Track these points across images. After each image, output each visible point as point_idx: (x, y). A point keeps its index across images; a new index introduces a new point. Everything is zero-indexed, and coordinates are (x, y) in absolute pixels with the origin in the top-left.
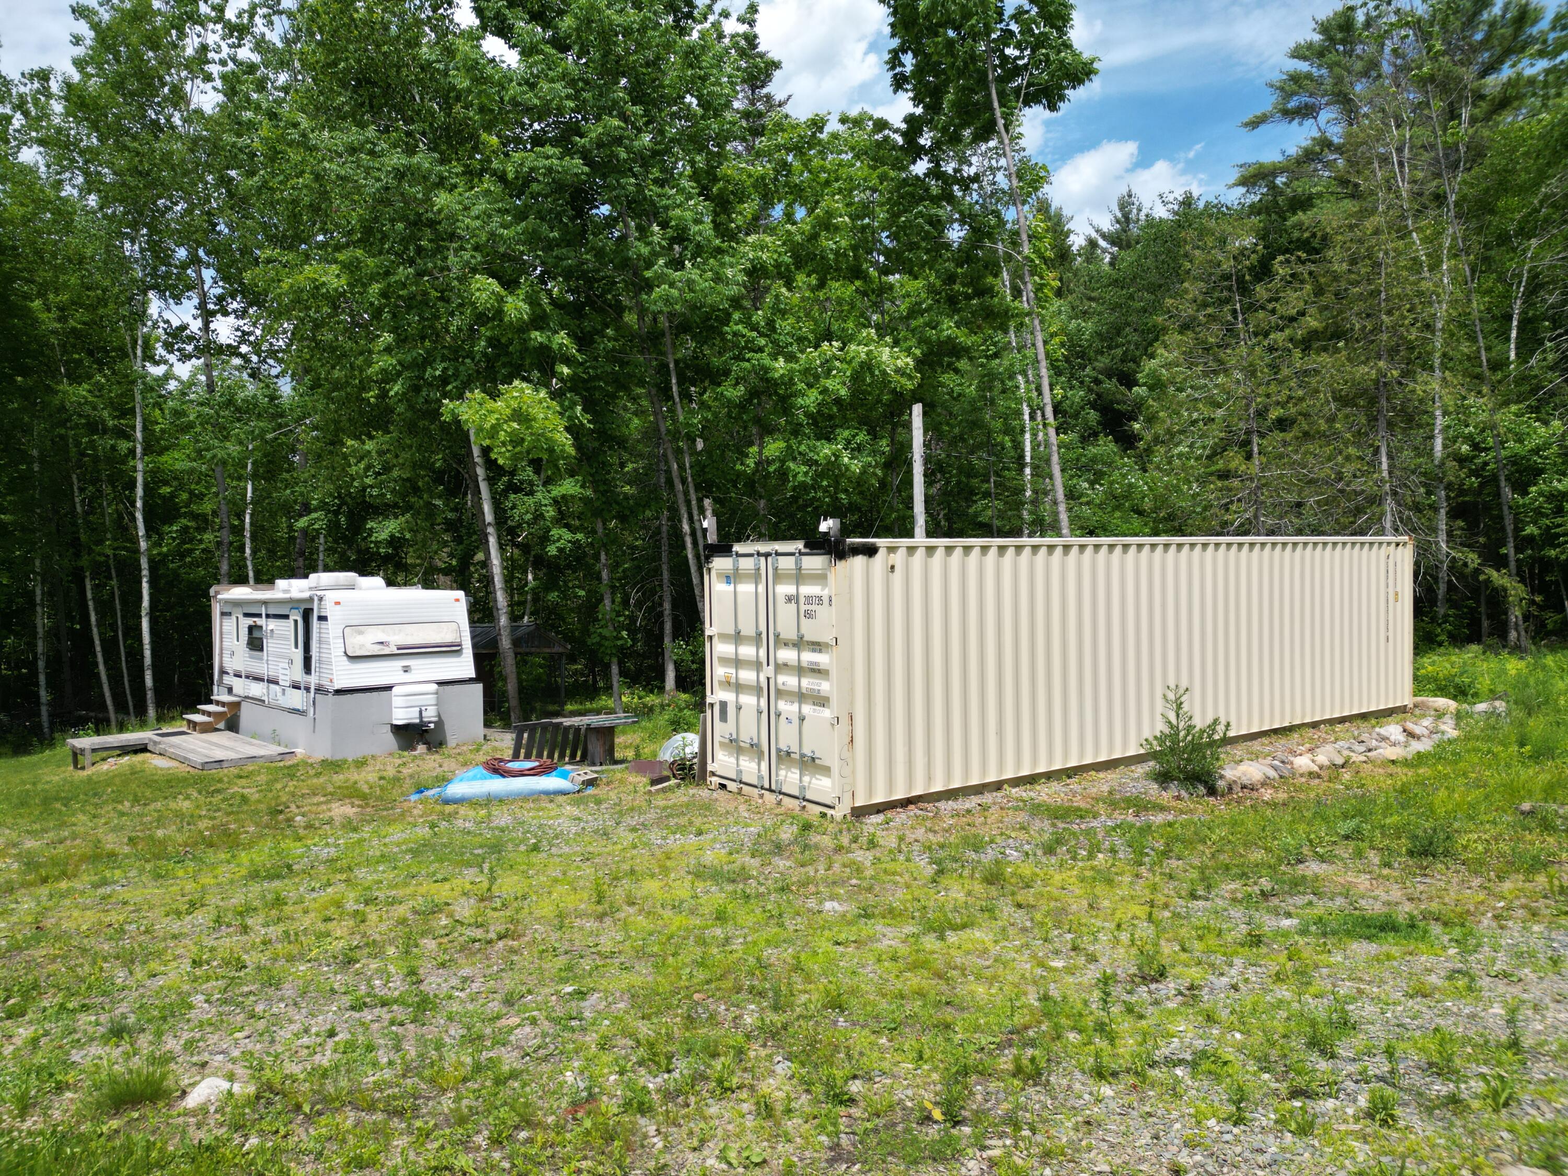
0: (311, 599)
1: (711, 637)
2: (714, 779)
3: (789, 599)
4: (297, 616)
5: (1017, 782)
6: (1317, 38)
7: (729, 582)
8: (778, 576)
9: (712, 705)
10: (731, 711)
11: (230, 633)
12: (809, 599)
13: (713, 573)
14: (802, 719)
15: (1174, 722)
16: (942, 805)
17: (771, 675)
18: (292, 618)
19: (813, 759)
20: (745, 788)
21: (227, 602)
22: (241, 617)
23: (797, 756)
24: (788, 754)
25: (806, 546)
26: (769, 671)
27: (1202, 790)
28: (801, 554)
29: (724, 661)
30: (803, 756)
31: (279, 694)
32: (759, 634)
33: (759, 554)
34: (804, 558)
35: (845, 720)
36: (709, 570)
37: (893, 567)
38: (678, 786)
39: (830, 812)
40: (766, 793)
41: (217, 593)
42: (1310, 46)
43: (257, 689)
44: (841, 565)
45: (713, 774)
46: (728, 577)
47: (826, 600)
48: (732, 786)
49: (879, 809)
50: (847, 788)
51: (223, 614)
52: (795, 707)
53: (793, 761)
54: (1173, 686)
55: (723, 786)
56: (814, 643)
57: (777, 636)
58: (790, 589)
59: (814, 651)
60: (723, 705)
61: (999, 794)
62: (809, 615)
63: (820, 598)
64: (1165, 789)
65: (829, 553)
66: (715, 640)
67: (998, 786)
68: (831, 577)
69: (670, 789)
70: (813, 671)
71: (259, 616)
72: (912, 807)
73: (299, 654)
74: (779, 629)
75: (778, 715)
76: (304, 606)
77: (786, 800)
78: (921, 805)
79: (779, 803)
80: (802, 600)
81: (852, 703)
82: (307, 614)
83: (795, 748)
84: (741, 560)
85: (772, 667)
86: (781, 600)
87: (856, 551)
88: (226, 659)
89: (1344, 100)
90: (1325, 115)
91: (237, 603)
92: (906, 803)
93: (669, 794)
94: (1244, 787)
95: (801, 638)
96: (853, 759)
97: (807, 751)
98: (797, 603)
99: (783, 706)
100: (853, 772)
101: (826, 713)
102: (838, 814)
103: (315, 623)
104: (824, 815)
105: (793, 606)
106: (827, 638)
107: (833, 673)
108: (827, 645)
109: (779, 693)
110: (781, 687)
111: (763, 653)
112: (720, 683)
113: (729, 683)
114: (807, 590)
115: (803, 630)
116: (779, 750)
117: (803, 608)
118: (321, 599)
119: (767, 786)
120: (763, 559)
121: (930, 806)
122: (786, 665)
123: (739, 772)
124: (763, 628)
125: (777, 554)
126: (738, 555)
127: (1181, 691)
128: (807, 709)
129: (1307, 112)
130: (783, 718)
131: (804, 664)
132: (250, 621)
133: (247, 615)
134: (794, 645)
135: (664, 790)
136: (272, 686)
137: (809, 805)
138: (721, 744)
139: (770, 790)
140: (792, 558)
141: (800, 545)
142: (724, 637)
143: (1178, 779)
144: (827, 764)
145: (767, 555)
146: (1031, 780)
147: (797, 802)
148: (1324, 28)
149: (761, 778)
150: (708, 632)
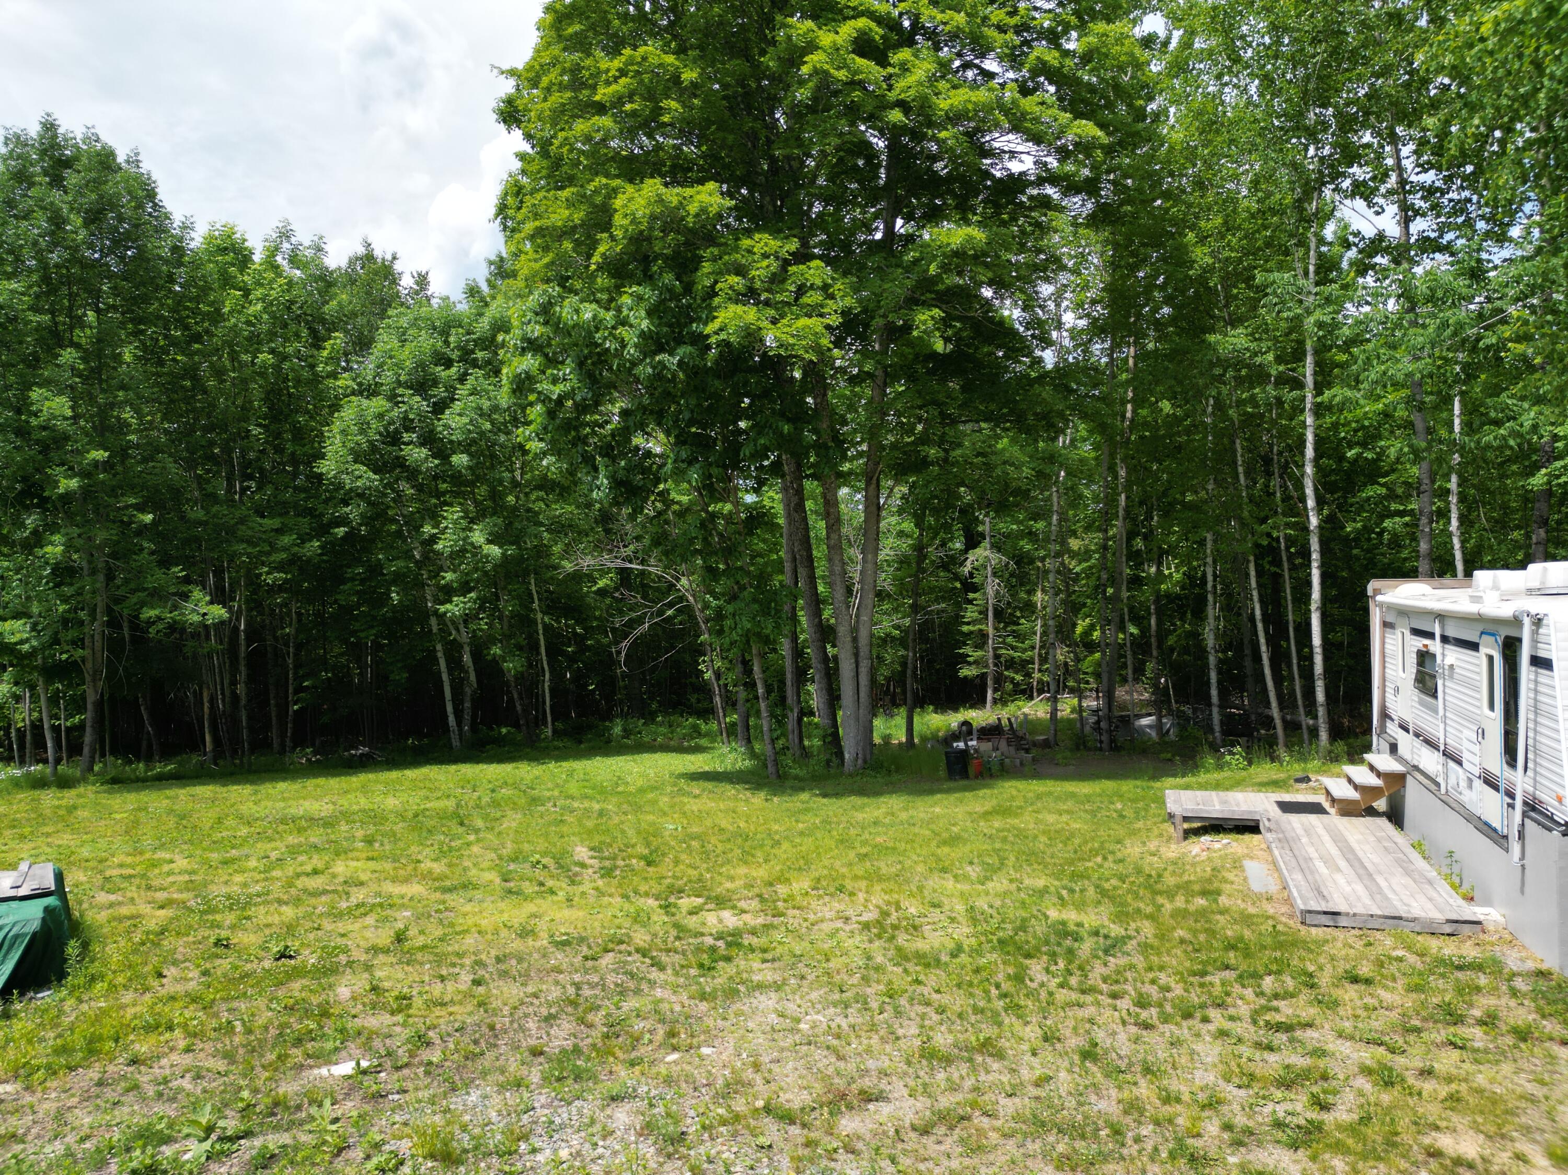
0: (1516, 621)
4: (1491, 649)
11: (1394, 657)
18: (1484, 650)
21: (1390, 607)
22: (1407, 633)
31: (1463, 784)
41: (1377, 592)
43: (1430, 761)
51: (1386, 625)
71: (1431, 636)
73: (1494, 721)
76: (1505, 632)
82: (1511, 647)
88: (1389, 696)
91: (1404, 612)
103: (1525, 670)
118: (1538, 622)
132: (1420, 643)
133: (1417, 632)
136: (1452, 764)
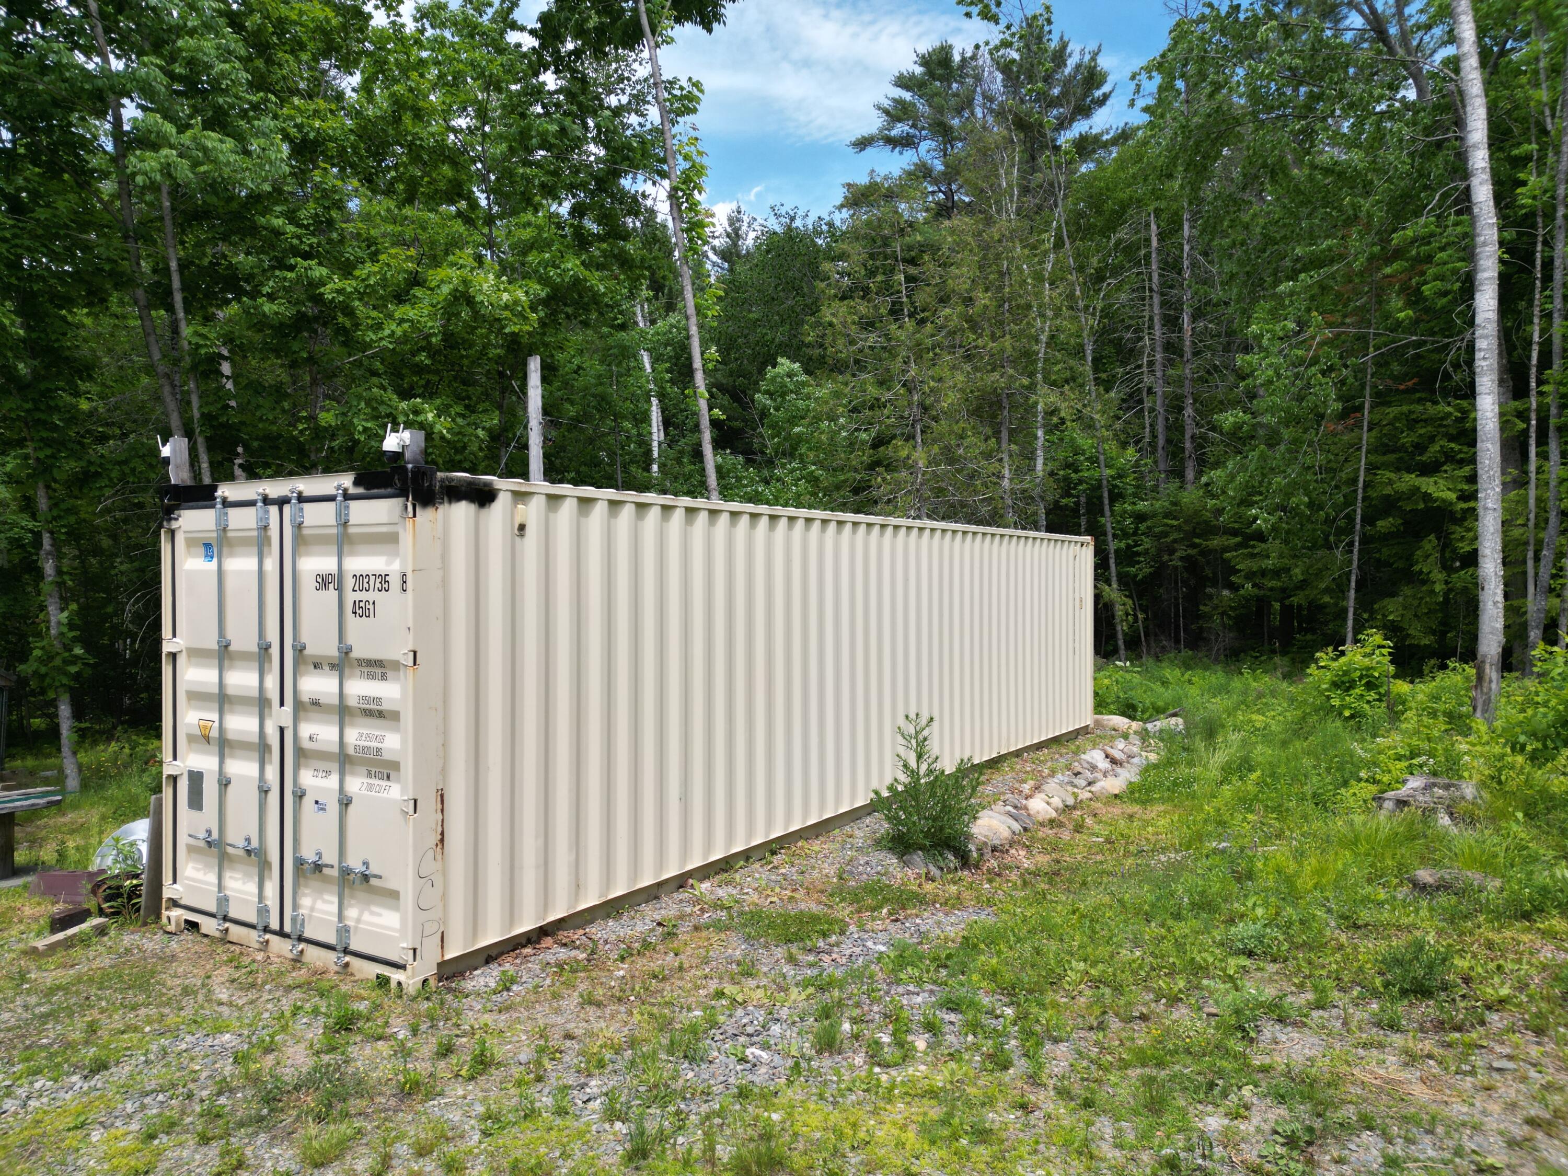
1: (173, 656)
2: (175, 913)
3: (324, 582)
5: (706, 872)
6: (919, 70)
7: (209, 556)
8: (302, 540)
9: (174, 779)
10: (210, 789)
12: (361, 580)
13: (180, 538)
14: (345, 802)
15: (913, 764)
16: (597, 931)
17: (288, 722)
19: (366, 878)
20: (234, 929)
23: (335, 873)
24: (318, 867)
25: (356, 483)
26: (283, 715)
27: (952, 860)
28: (347, 497)
29: (198, 697)
30: (345, 872)
32: (265, 648)
33: (266, 500)
34: (353, 505)
35: (429, 804)
36: (172, 533)
37: (522, 528)
38: (101, 931)
39: (396, 976)
40: (274, 940)
42: (912, 76)
44: (426, 515)
45: (174, 903)
46: (208, 546)
47: (395, 582)
48: (209, 926)
49: (490, 955)
50: (431, 928)
52: (333, 782)
53: (327, 880)
54: (912, 716)
55: (193, 926)
56: (370, 663)
57: (300, 650)
58: (326, 563)
59: (371, 677)
60: (196, 778)
61: (683, 895)
62: (362, 610)
63: (384, 580)
64: (906, 864)
65: (402, 493)
66: (181, 661)
67: (681, 882)
68: (406, 538)
69: (83, 941)
70: (368, 713)
72: (548, 941)
74: (305, 638)
75: (300, 796)
77: (313, 954)
78: (562, 935)
79: (297, 960)
80: (349, 583)
81: (444, 771)
83: (330, 857)
84: (232, 512)
85: (288, 708)
86: (308, 584)
87: (455, 493)
89: (943, 132)
90: (924, 146)
92: (534, 938)
93: (77, 952)
94: (994, 849)
95: (346, 652)
96: (445, 873)
97: (354, 862)
98: (340, 589)
99: (308, 778)
100: (444, 897)
101: (395, 792)
102: (409, 980)
104: (383, 982)
105: (331, 594)
106: (399, 652)
107: (408, 718)
108: (396, 665)
109: (301, 754)
110: (306, 744)
111: (272, 683)
112: (191, 738)
113: (207, 739)
114: (357, 564)
115: (352, 639)
116: (299, 863)
117: (351, 597)
119: (275, 925)
120: (274, 510)
121: (577, 935)
122: (315, 703)
123: (223, 901)
124: (273, 636)
125: (302, 499)
126: (226, 504)
127: (924, 722)
128: (356, 784)
129: (906, 142)
130: (308, 802)
131: (352, 702)
134: (333, 666)
135: (68, 944)
137: (356, 963)
138: (191, 849)
139: (281, 933)
140: (330, 507)
141: (347, 480)
142: (196, 654)
143: (922, 848)
144: (392, 884)
145: (282, 502)
146: (724, 866)
147: (332, 956)
148: (925, 61)
149: (263, 911)
150: (167, 647)
